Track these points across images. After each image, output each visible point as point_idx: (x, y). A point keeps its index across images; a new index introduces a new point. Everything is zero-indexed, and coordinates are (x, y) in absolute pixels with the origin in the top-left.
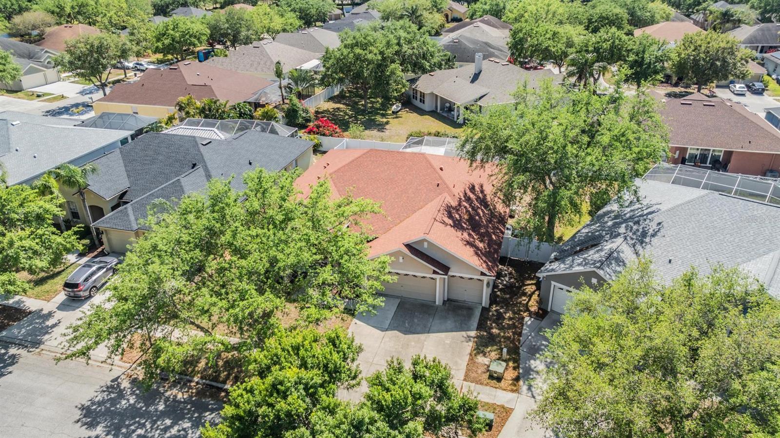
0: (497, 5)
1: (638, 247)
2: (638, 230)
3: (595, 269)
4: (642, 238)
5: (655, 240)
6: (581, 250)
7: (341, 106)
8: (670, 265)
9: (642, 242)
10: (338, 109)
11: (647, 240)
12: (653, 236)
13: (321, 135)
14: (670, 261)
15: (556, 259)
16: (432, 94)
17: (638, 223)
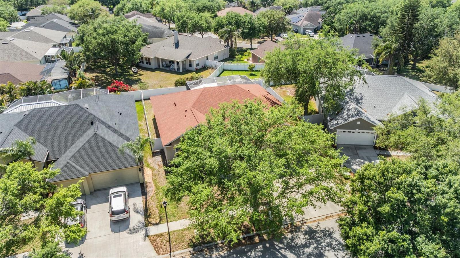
0: (136, 4)
1: (359, 105)
2: (354, 98)
3: (360, 117)
4: (358, 101)
5: (363, 100)
6: (338, 113)
7: (98, 74)
8: (376, 109)
9: (359, 103)
10: (97, 76)
11: (360, 101)
12: (362, 99)
13: (121, 91)
14: (375, 107)
15: (331, 120)
16: (155, 58)
17: (351, 95)
